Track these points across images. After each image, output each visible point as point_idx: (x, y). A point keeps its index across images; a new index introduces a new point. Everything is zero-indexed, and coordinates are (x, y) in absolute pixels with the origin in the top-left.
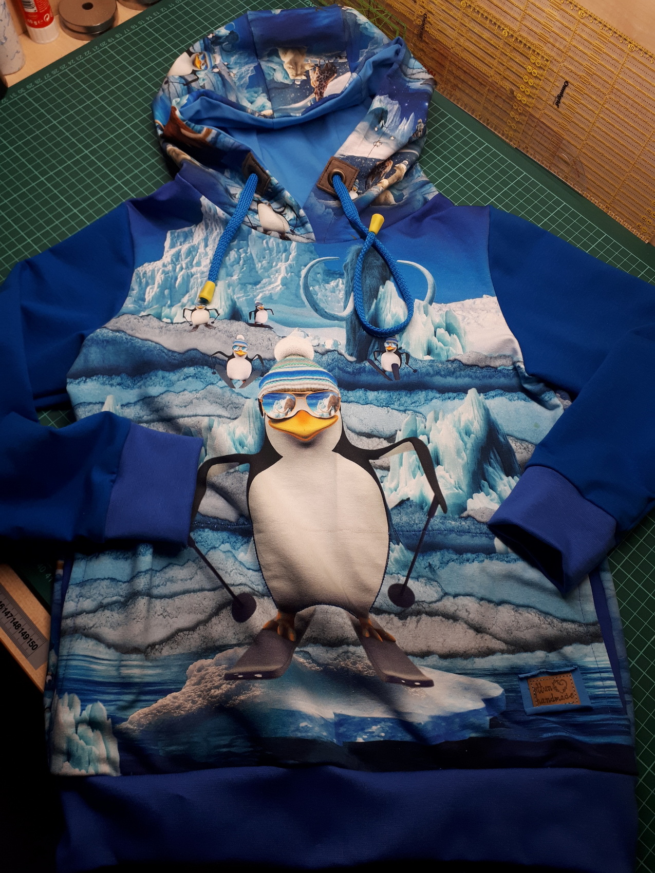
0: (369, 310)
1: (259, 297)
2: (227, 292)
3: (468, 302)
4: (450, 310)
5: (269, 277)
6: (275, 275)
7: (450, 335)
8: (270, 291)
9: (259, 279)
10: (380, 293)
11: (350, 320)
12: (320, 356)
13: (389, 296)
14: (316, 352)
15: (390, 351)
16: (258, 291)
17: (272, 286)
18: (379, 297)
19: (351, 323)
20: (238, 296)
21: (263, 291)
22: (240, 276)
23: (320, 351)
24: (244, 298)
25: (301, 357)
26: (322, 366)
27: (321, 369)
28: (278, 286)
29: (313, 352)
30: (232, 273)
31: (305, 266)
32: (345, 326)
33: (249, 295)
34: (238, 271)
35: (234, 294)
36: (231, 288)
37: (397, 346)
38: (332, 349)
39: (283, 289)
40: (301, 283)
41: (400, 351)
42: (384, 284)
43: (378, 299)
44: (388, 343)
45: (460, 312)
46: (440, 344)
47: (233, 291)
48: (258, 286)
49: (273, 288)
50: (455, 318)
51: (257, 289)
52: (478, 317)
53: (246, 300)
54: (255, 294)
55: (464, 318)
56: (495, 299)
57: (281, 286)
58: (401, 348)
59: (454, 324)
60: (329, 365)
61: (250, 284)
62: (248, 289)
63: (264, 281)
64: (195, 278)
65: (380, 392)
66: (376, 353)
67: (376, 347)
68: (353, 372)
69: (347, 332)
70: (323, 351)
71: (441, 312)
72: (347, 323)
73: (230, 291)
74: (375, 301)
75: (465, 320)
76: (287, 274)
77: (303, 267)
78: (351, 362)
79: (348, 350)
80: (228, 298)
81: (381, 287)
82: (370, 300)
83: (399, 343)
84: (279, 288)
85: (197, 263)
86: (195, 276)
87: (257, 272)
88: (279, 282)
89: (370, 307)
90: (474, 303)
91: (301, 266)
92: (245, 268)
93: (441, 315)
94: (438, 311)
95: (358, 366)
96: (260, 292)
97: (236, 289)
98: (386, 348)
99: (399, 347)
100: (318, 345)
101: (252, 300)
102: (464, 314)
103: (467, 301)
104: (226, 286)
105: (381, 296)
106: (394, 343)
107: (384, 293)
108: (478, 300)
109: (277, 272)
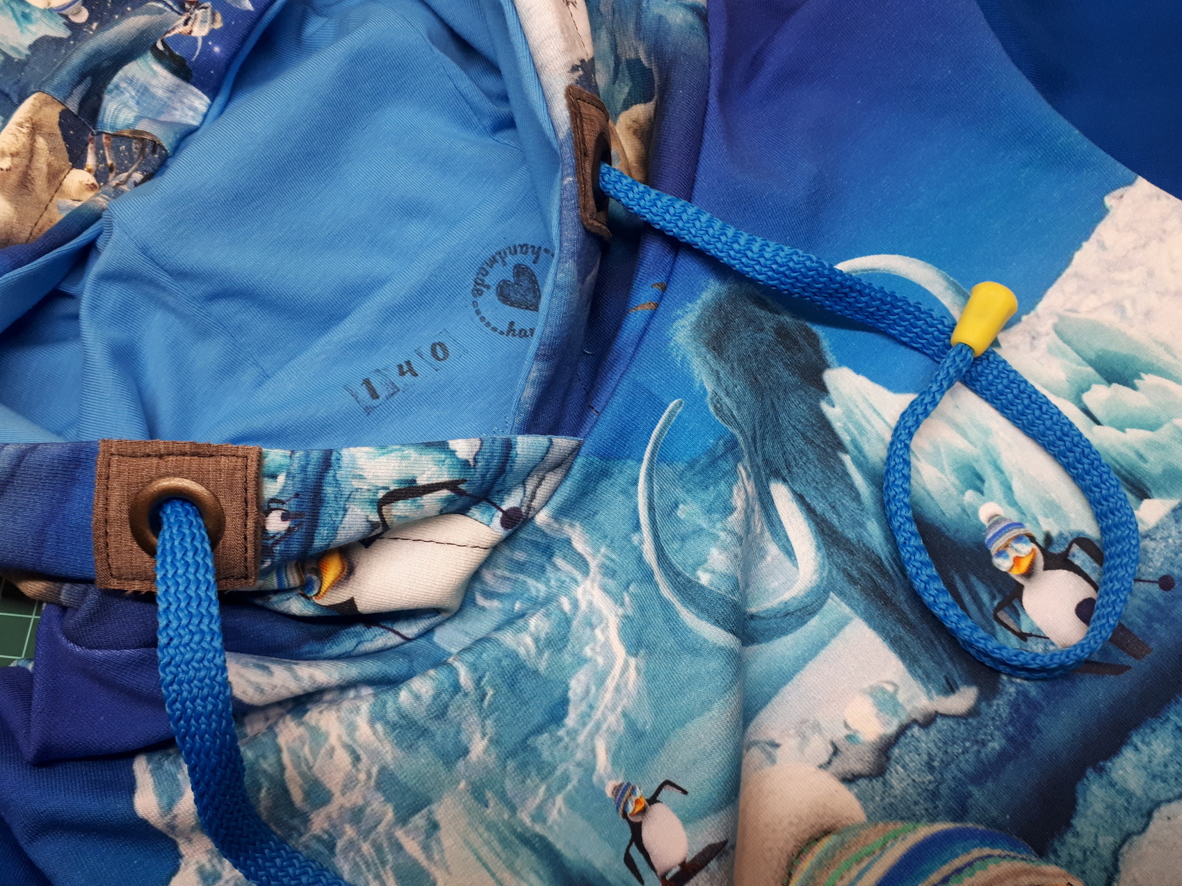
0: (857, 497)
1: (602, 760)
2: (483, 820)
3: (1085, 258)
4: (1061, 318)
5: (581, 661)
6: (594, 638)
7: (1134, 388)
8: (613, 709)
9: (558, 693)
10: (838, 426)
11: (838, 577)
12: (877, 784)
13: (869, 413)
14: (849, 779)
15: (1029, 574)
16: (581, 738)
17: (611, 683)
18: (846, 438)
19: (852, 580)
20: (533, 803)
21: (598, 727)
22: (490, 730)
23: (858, 767)
24: (559, 800)
25: (826, 842)
26: (915, 818)
27: (924, 831)
28: (626, 667)
29: (842, 789)
30: (458, 743)
31: (637, 527)
32: (847, 610)
33: (566, 779)
34: (474, 718)
35: (513, 809)
36: (489, 795)
37: (1032, 539)
38: (892, 729)
39: (642, 665)
40: (666, 592)
41: (1057, 550)
42: (823, 389)
43: (849, 446)
44: (1000, 553)
45: (1092, 301)
46: (1135, 436)
47: (503, 797)
48: (571, 720)
49: (617, 689)
50: (1096, 328)
51: (573, 734)
52: (1150, 274)
53: (570, 802)
54: (579, 755)
55: (1119, 307)
56: (1143, 186)
57: (633, 662)
58: (1048, 538)
59: (1113, 348)
60: (934, 795)
61: (539, 730)
62: (546, 755)
63: (576, 686)
64: (346, 851)
65: (1136, 739)
66: (1003, 616)
67: (985, 597)
68: (1010, 739)
69: (869, 620)
70: (869, 757)
71: (1043, 343)
72: (841, 594)
73: (494, 811)
74: (847, 459)
75: (1130, 311)
76: (622, 604)
77: (635, 539)
78: (973, 712)
79: (926, 679)
80: (503, 840)
81: (824, 406)
82: (832, 469)
83: (1029, 528)
84: (632, 673)
85: (307, 795)
86: (340, 844)
87: (536, 672)
88: (619, 650)
89: (852, 487)
90: (1102, 246)
91: (627, 538)
92: (490, 692)
93: (1050, 350)
94: (1033, 347)
95: (1001, 705)
96: (592, 736)
97: (508, 784)
98: (1015, 574)
99: (1040, 539)
100: (836, 751)
101: (589, 789)
102: (1107, 297)
103: (1078, 256)
104: (471, 802)
105: (848, 431)
106: (1018, 539)
107: (849, 414)
108: (1105, 231)
109: (592, 627)
